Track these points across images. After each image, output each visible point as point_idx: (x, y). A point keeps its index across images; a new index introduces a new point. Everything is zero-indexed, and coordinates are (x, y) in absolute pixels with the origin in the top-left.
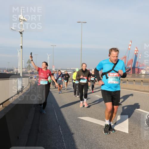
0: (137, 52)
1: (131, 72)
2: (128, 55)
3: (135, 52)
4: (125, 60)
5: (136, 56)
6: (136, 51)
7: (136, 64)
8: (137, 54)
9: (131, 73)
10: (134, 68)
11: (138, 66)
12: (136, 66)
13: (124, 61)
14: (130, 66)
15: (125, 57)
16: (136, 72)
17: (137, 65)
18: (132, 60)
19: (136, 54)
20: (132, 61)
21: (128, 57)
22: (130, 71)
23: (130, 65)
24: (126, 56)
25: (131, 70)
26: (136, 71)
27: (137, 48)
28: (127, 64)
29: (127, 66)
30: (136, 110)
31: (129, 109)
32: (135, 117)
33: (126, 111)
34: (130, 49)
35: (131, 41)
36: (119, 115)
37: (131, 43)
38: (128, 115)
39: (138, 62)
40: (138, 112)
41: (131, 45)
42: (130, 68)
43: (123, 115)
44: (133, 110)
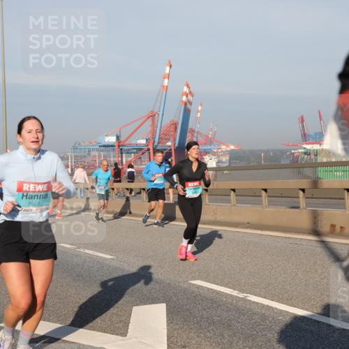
0: (190, 97)
2: (161, 110)
3: (184, 98)
4: (154, 125)
5: (187, 112)
6: (187, 96)
7: (189, 135)
8: (191, 103)
10: (181, 150)
13: (150, 128)
14: (169, 144)
15: (152, 116)
18: (175, 125)
19: (186, 104)
20: (176, 128)
21: (161, 113)
23: (168, 140)
24: (156, 110)
25: (173, 158)
27: (188, 86)
28: (159, 138)
29: (158, 143)
30: (190, 283)
31: (168, 282)
32: (188, 306)
33: (159, 291)
34: (167, 87)
35: (170, 62)
36: (137, 305)
37: (168, 68)
38: (166, 302)
39: (193, 131)
40: (196, 290)
41: (169, 75)
42: (171, 150)
43: (150, 304)
44: (182, 284)
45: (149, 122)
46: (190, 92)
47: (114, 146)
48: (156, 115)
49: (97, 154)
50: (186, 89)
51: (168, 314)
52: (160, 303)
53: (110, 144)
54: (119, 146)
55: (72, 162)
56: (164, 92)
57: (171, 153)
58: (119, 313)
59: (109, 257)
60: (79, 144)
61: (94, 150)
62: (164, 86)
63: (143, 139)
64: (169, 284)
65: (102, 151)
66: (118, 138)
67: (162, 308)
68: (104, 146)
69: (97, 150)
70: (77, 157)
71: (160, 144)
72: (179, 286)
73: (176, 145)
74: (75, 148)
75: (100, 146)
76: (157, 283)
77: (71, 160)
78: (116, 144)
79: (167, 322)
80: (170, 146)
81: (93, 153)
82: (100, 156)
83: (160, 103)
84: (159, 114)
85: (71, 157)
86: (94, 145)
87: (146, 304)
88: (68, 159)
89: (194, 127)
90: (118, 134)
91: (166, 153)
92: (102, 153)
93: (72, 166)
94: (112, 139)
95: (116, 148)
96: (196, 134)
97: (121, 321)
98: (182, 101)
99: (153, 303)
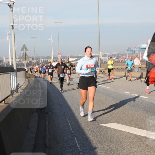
49: (138, 52)
53: (144, 48)
55: (127, 56)
60: (130, 48)
61: (137, 51)
65: (141, 51)
69: (138, 51)
70: (129, 54)
74: (128, 50)
75: (140, 49)
77: (127, 55)
81: (136, 52)
82: (139, 53)
85: (127, 54)
86: (136, 49)
88: (125, 55)
92: (140, 52)
93: (127, 58)
94: (145, 46)
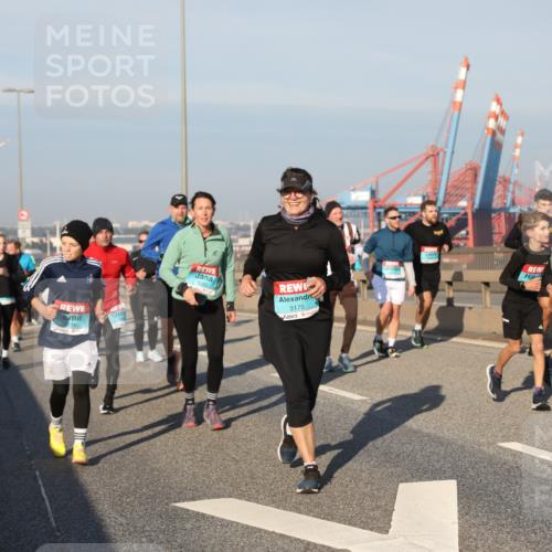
0: (502, 122)
1: (471, 236)
2: (450, 145)
3: (492, 123)
4: (436, 170)
5: (496, 149)
6: (497, 118)
7: (499, 189)
8: (503, 132)
9: (471, 243)
10: (484, 213)
11: (508, 202)
12: (496, 204)
13: (429, 177)
14: (463, 203)
15: (434, 155)
16: (497, 238)
17: (505, 197)
18: (475, 171)
19: (494, 133)
20: (476, 176)
21: (449, 151)
22: (463, 232)
23: (462, 197)
24: (439, 146)
25: (470, 228)
26: (496, 230)
27: (499, 101)
28: (446, 194)
29: (444, 202)
30: (501, 448)
31: (460, 442)
32: (496, 487)
33: (444, 458)
34: (461, 104)
35: (466, 59)
36: (407, 481)
37: (464, 70)
38: (457, 479)
39: (506, 181)
40: (510, 458)
41: (465, 82)
42: (466, 214)
43: (429, 479)
44: (485, 448)
45: (429, 166)
46: (503, 112)
47: (366, 208)
48: (441, 154)
50: (495, 108)
51: (459, 498)
52: (446, 478)
53: (360, 205)
54: (375, 208)
56: (456, 113)
57: (466, 220)
58: (375, 492)
59: (357, 397)
62: (454, 103)
63: (416, 195)
64: (462, 447)
66: (373, 193)
67: (450, 487)
68: (349, 208)
71: (447, 205)
72: (480, 451)
73: (476, 206)
76: (442, 444)
78: (370, 205)
79: (459, 512)
80: (464, 208)
83: (449, 132)
84: (445, 153)
87: (420, 480)
89: (507, 175)
90: (374, 188)
91: (458, 219)
94: (362, 197)
95: (370, 211)
96: (511, 187)
97: (378, 507)
98: (488, 129)
99: (435, 479)
